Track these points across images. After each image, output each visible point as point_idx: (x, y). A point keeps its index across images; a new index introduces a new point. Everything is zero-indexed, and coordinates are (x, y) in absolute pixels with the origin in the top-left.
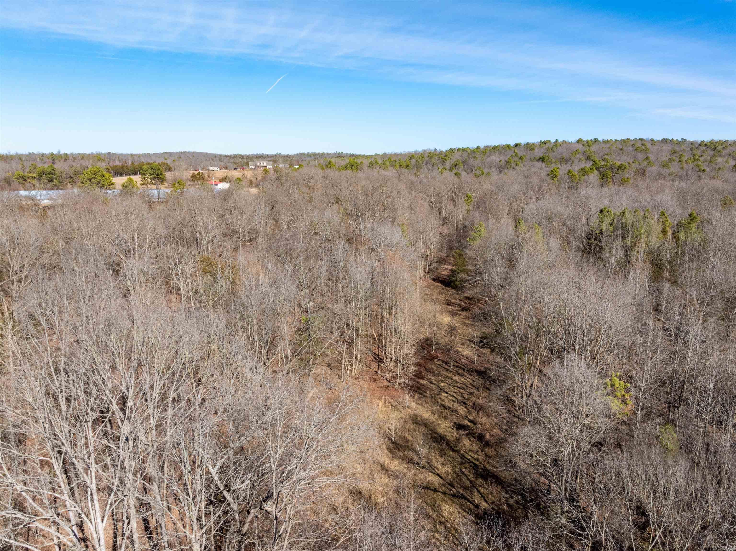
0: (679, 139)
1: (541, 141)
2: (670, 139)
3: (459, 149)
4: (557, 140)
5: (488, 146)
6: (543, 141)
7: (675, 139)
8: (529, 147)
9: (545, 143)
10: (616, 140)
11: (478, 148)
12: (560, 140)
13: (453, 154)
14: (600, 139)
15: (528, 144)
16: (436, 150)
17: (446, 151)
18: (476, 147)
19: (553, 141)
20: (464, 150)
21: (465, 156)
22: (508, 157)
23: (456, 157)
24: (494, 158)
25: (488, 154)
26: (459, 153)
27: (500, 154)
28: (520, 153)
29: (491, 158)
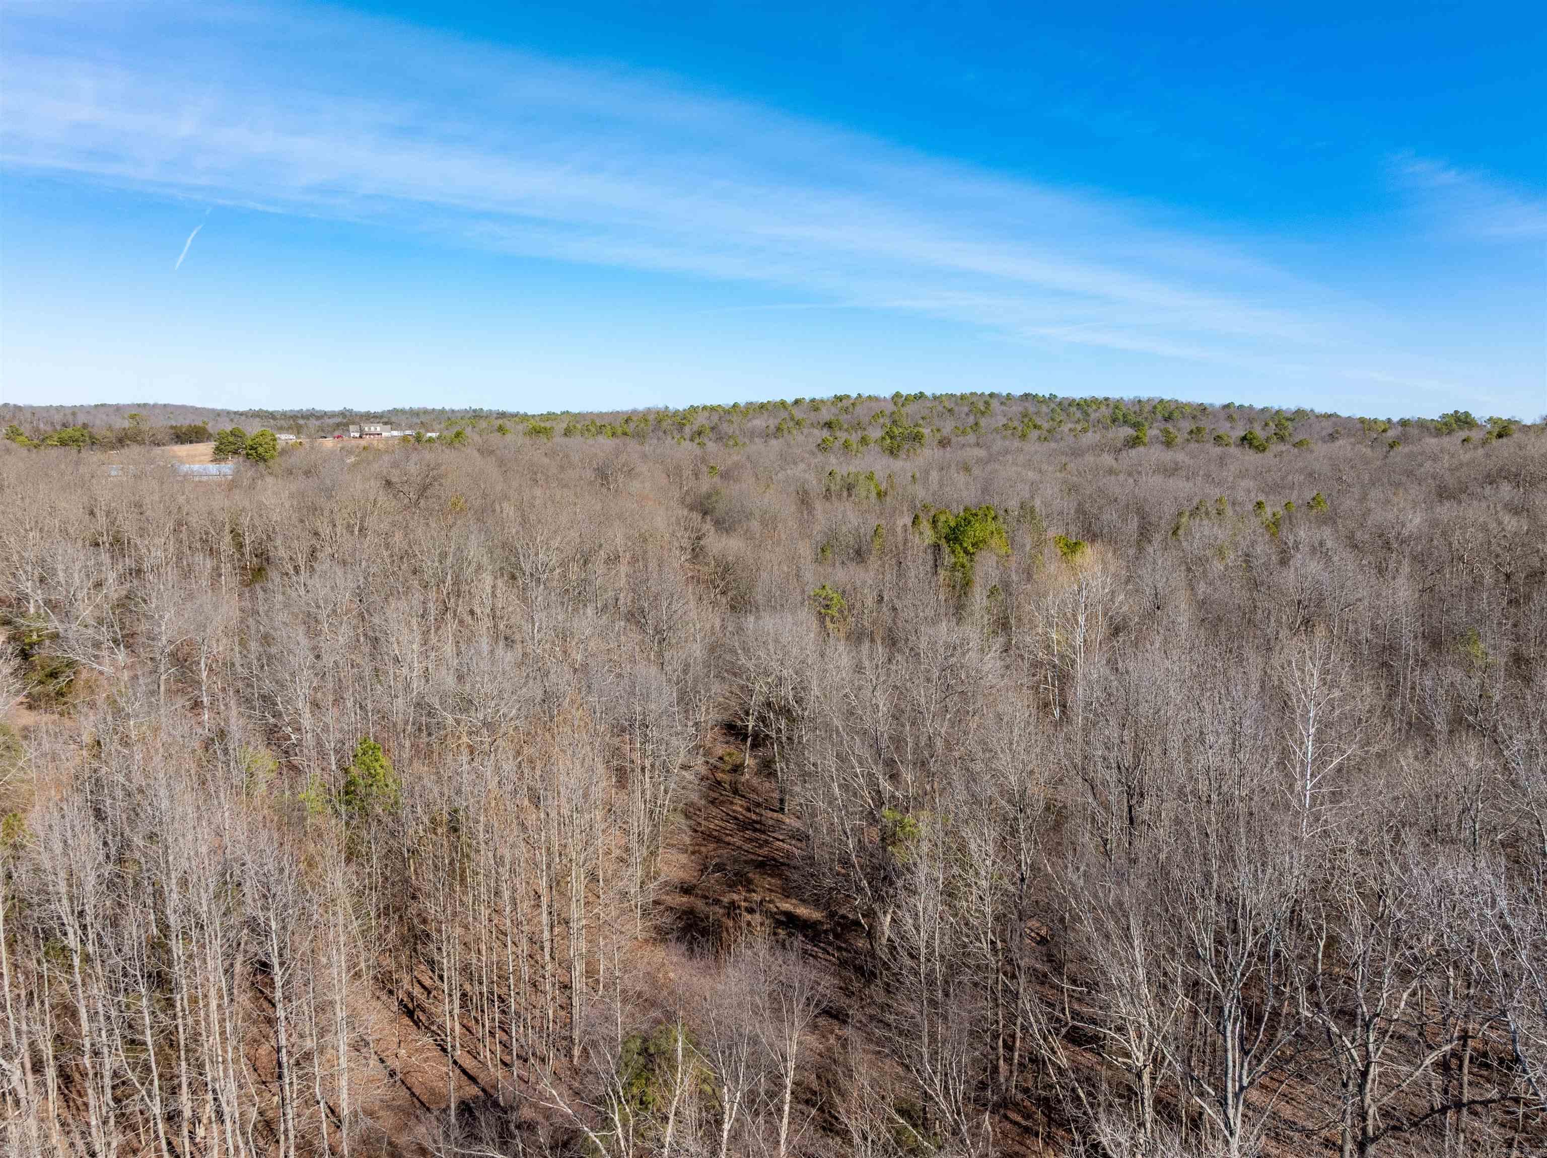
1: (835, 396)
4: (859, 395)
5: (751, 403)
6: (838, 395)
8: (815, 405)
9: (841, 399)
12: (865, 395)
13: (695, 415)
15: (814, 400)
16: (667, 407)
17: (684, 410)
18: (732, 404)
20: (713, 409)
21: (715, 418)
22: (779, 420)
23: (701, 420)
24: (759, 423)
25: (750, 416)
26: (706, 414)
27: (769, 416)
28: (798, 415)
29: (755, 422)
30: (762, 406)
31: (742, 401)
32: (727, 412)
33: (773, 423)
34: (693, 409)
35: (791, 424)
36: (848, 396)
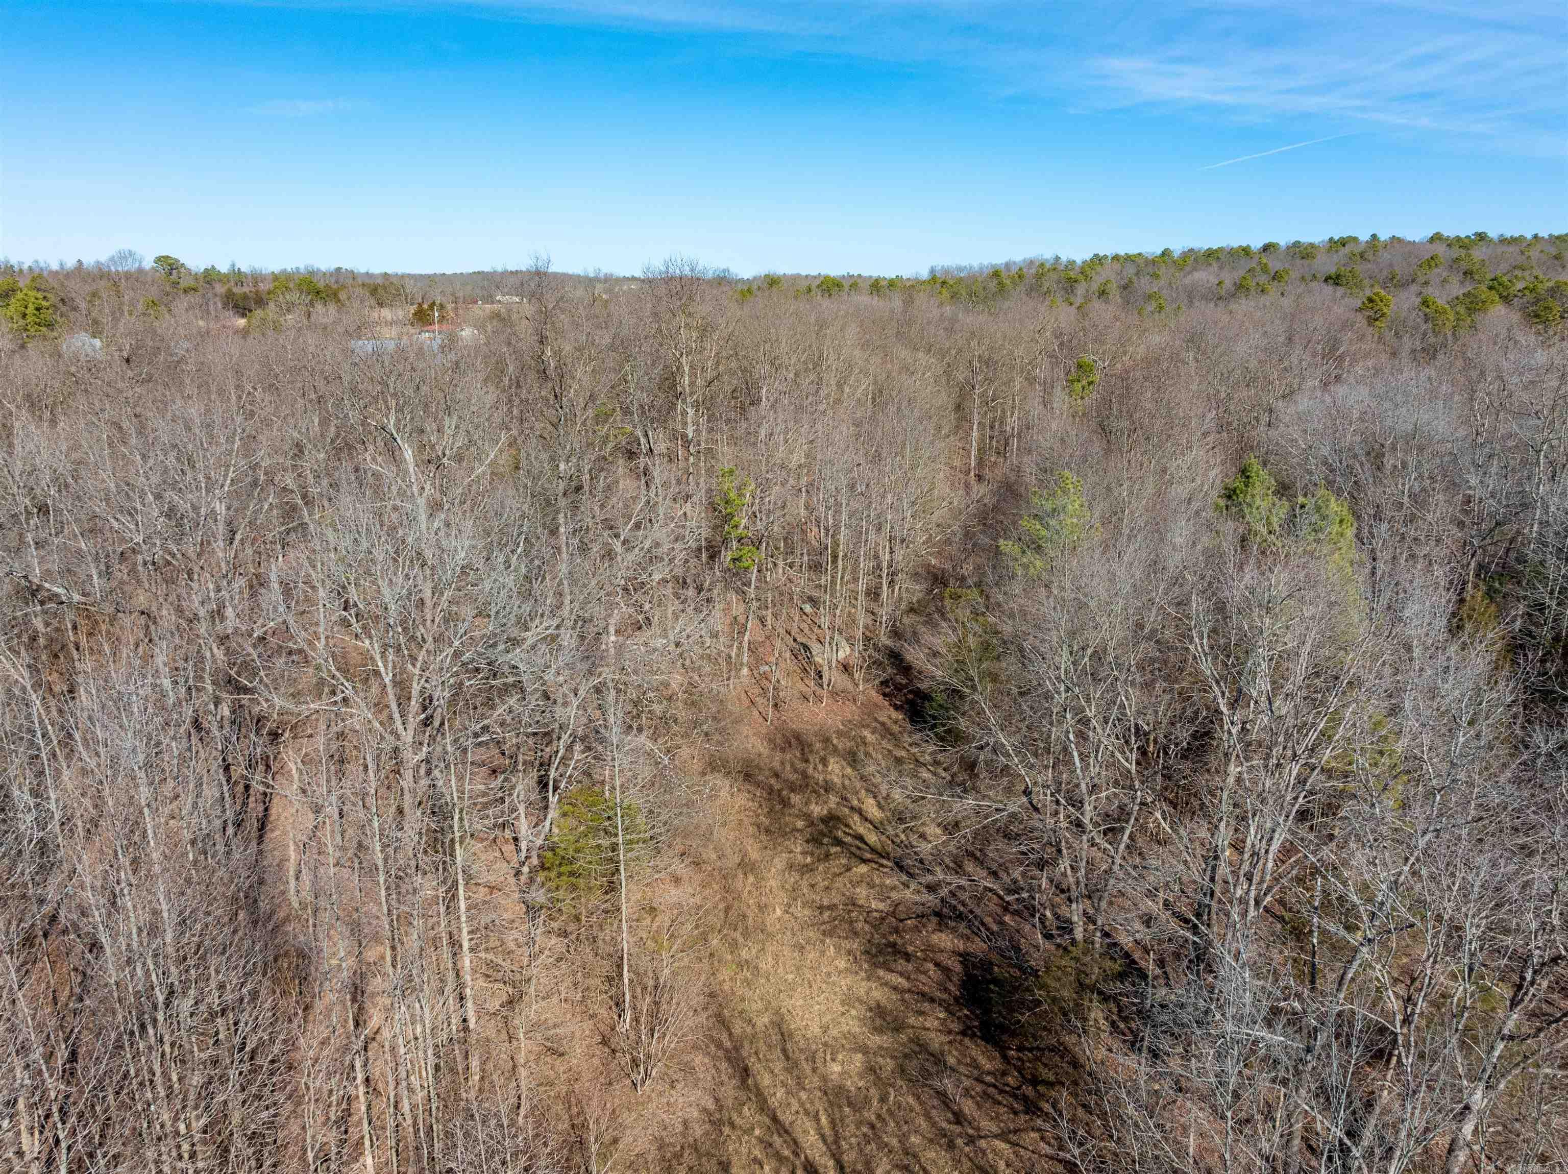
1: (1331, 239)
3: (1116, 258)
4: (1374, 236)
5: (1191, 250)
8: (1302, 252)
9: (1343, 242)
10: (1536, 237)
11: (1166, 253)
12: (1384, 236)
13: (1099, 268)
14: (1493, 234)
15: (1297, 244)
16: (1057, 258)
17: (1084, 262)
18: (1160, 251)
19: (1364, 237)
20: (1128, 258)
21: (1130, 270)
22: (1242, 273)
23: (1107, 273)
24: (1204, 277)
25: (1188, 269)
26: (1117, 266)
27: (1221, 268)
28: (1275, 265)
29: (1197, 275)
30: (1210, 254)
31: (1178, 247)
32: (1153, 262)
33: (1229, 279)
34: (1098, 260)
35: (1263, 279)
36: (1355, 239)
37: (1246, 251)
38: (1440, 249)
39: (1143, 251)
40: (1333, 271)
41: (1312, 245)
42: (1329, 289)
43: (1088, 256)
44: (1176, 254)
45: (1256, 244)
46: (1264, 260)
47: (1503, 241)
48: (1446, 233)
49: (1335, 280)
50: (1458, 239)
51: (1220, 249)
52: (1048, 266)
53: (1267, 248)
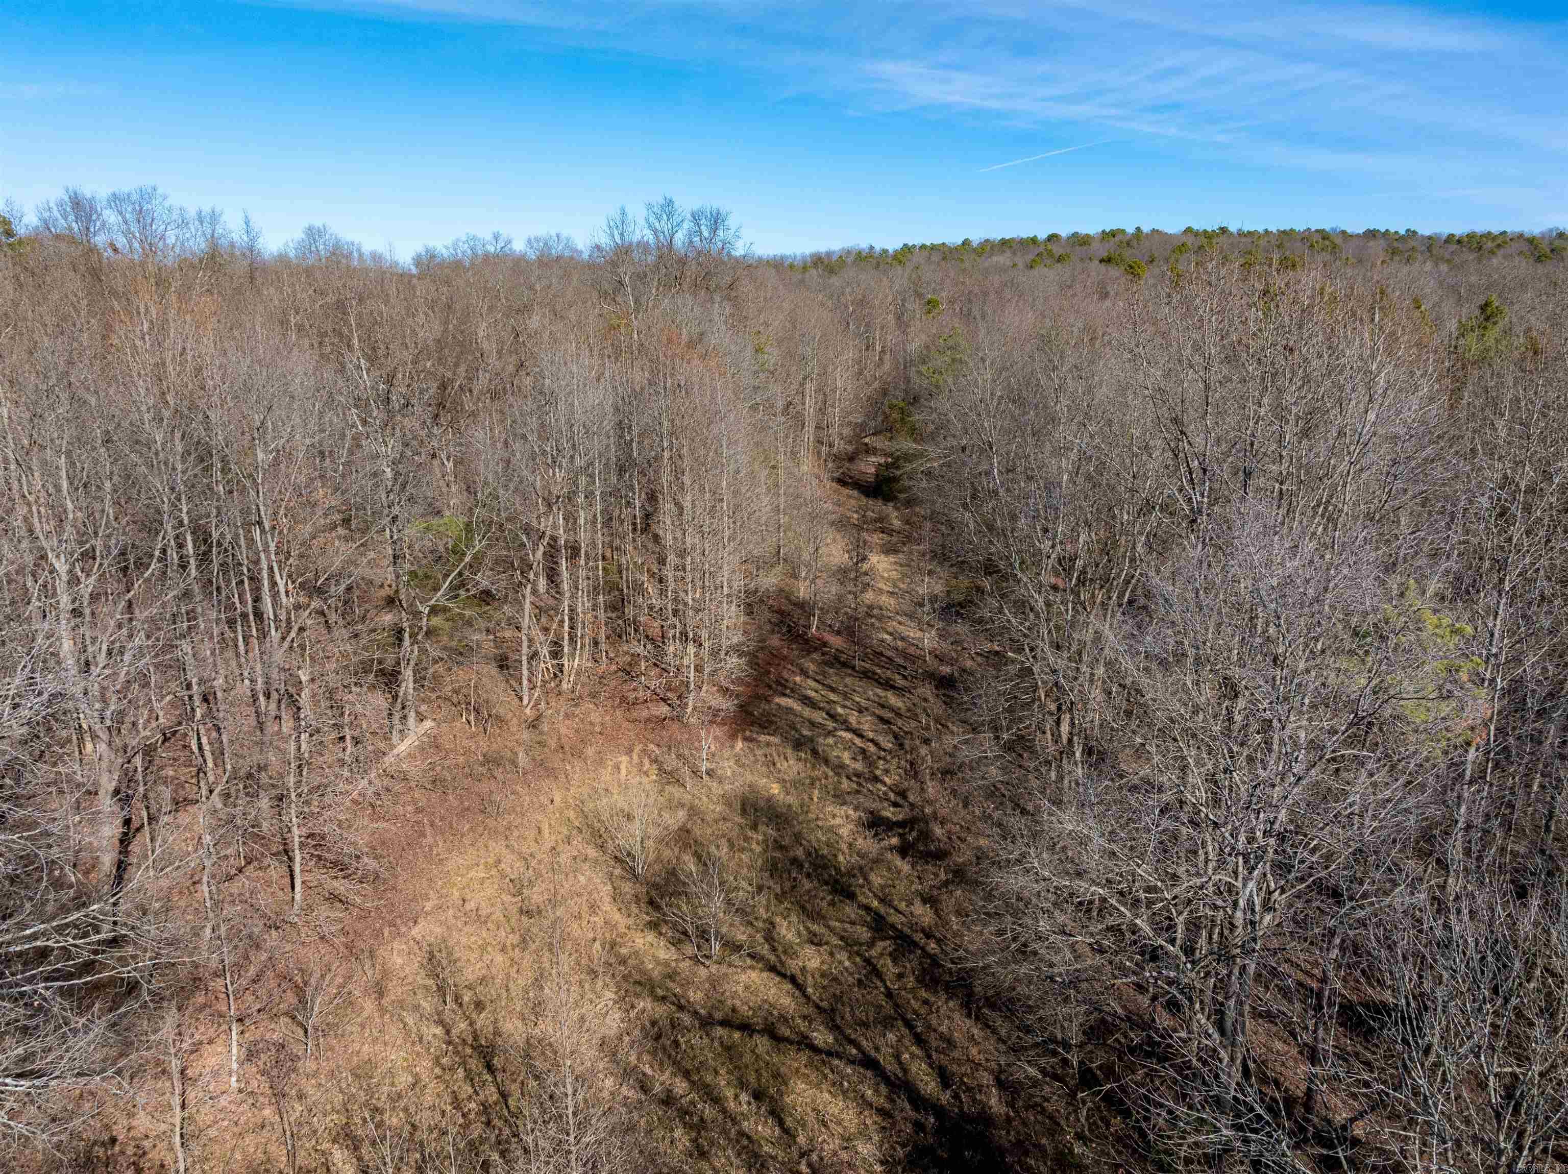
0: (1402, 232)
1: (1103, 232)
2: (1383, 230)
3: (923, 247)
4: (1138, 229)
5: (987, 241)
6: (1108, 230)
7: (1392, 230)
8: (1080, 241)
9: (1113, 234)
10: (1266, 231)
11: (966, 243)
12: (1146, 229)
14: (1233, 228)
15: (1075, 235)
16: (872, 248)
17: (896, 251)
18: (960, 242)
19: (1130, 230)
20: (933, 247)
21: (936, 257)
23: (916, 259)
24: (1001, 260)
25: (986, 254)
26: (924, 254)
27: (1014, 253)
28: (1057, 250)
29: (995, 259)
32: (954, 250)
34: (908, 249)
36: (1123, 231)
37: (1034, 240)
38: (1189, 240)
39: (946, 241)
40: (1105, 255)
41: (1088, 236)
42: (1103, 267)
43: (898, 245)
44: (975, 245)
45: (1042, 235)
46: (1049, 247)
47: (1241, 234)
48: (1196, 227)
49: (1107, 261)
50: (1205, 232)
51: (1013, 239)
52: (864, 254)
53: (1052, 238)
